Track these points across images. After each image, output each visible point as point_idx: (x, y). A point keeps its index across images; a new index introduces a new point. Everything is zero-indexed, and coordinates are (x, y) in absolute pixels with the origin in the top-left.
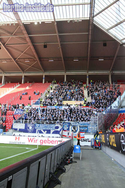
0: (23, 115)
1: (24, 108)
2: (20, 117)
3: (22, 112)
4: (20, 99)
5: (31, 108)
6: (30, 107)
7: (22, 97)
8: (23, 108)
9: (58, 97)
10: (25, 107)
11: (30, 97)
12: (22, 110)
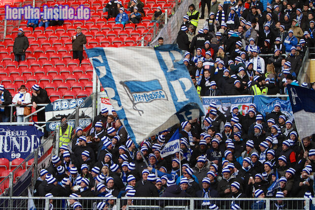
0: (40, 160)
1: (49, 116)
2: (23, 175)
3: (31, 144)
4: (19, 56)
5: (89, 112)
6: (88, 104)
7: (26, 44)
8: (41, 116)
9: (274, 33)
10: (50, 109)
11: (82, 40)
12: (30, 130)
